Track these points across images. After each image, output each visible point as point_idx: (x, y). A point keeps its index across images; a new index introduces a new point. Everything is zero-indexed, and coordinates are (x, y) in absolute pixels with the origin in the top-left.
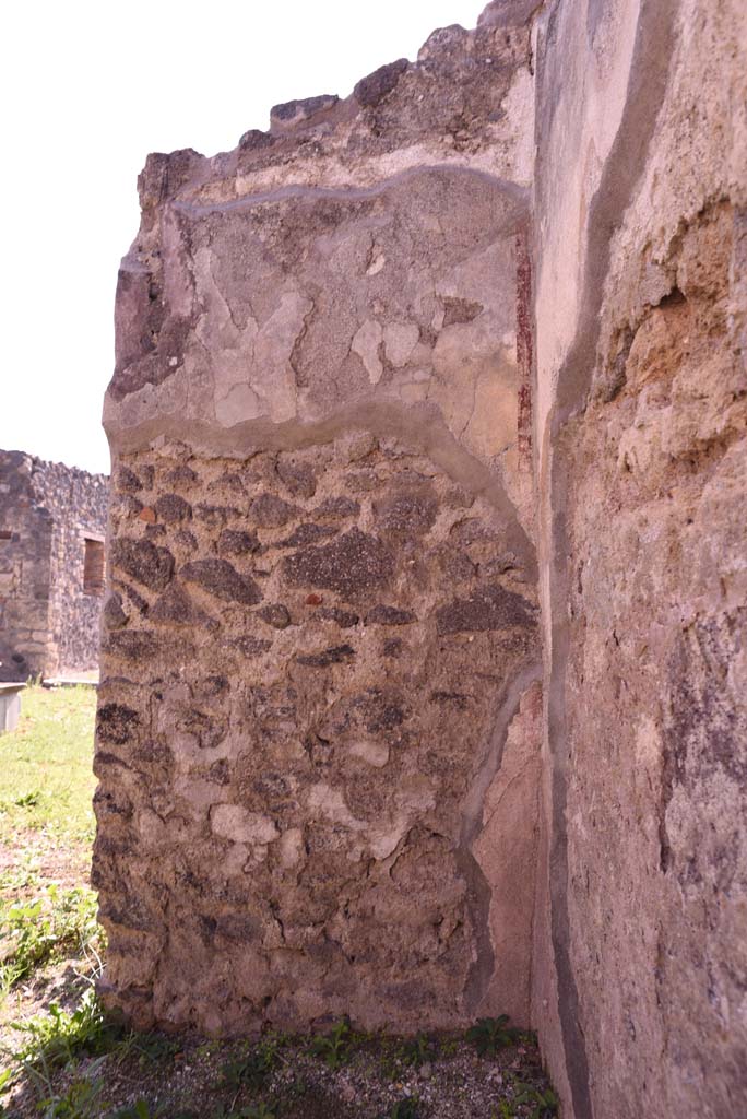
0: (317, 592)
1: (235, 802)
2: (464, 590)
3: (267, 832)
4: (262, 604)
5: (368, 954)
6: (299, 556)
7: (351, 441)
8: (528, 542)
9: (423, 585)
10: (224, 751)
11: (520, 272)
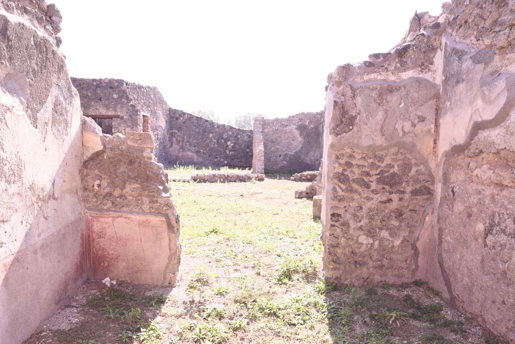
0: (385, 186)
1: (364, 235)
2: (418, 186)
3: (371, 241)
4: (371, 189)
5: (391, 267)
6: (380, 178)
7: (393, 150)
8: (433, 176)
9: (408, 185)
10: (362, 223)
11: (436, 109)
